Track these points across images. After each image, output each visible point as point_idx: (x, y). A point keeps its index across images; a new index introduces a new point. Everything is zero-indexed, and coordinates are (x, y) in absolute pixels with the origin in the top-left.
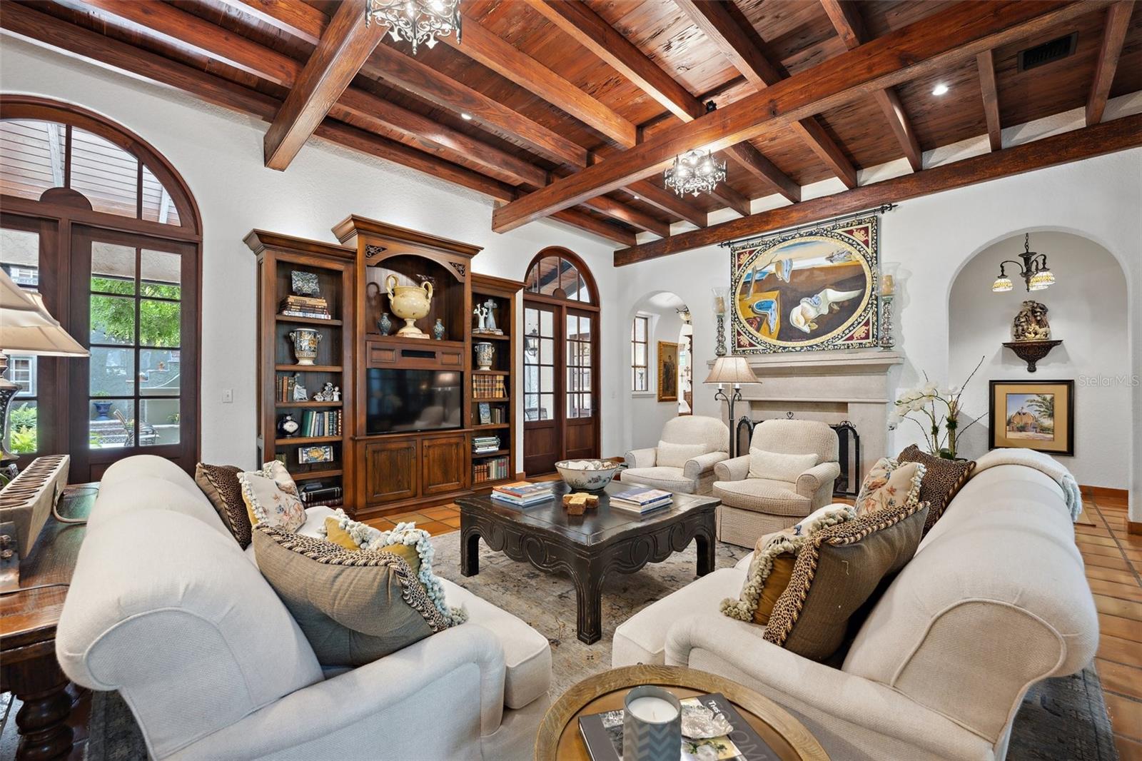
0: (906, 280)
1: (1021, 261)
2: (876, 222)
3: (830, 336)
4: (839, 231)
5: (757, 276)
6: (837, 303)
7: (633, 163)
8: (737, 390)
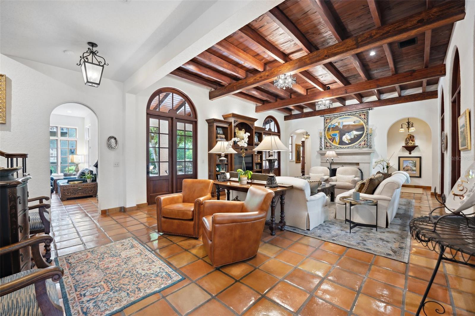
0: (376, 129)
1: (407, 124)
2: (368, 113)
3: (354, 144)
4: (357, 115)
5: (332, 126)
6: (356, 135)
7: (306, 99)
8: (332, 159)
